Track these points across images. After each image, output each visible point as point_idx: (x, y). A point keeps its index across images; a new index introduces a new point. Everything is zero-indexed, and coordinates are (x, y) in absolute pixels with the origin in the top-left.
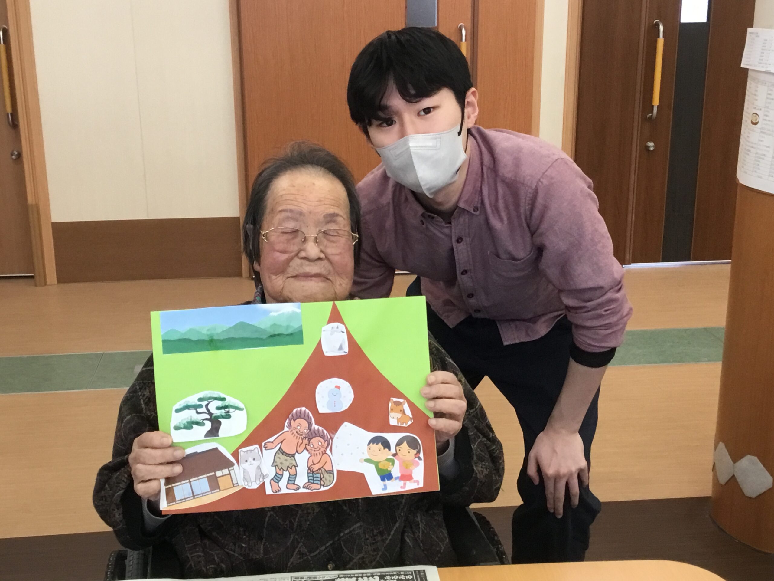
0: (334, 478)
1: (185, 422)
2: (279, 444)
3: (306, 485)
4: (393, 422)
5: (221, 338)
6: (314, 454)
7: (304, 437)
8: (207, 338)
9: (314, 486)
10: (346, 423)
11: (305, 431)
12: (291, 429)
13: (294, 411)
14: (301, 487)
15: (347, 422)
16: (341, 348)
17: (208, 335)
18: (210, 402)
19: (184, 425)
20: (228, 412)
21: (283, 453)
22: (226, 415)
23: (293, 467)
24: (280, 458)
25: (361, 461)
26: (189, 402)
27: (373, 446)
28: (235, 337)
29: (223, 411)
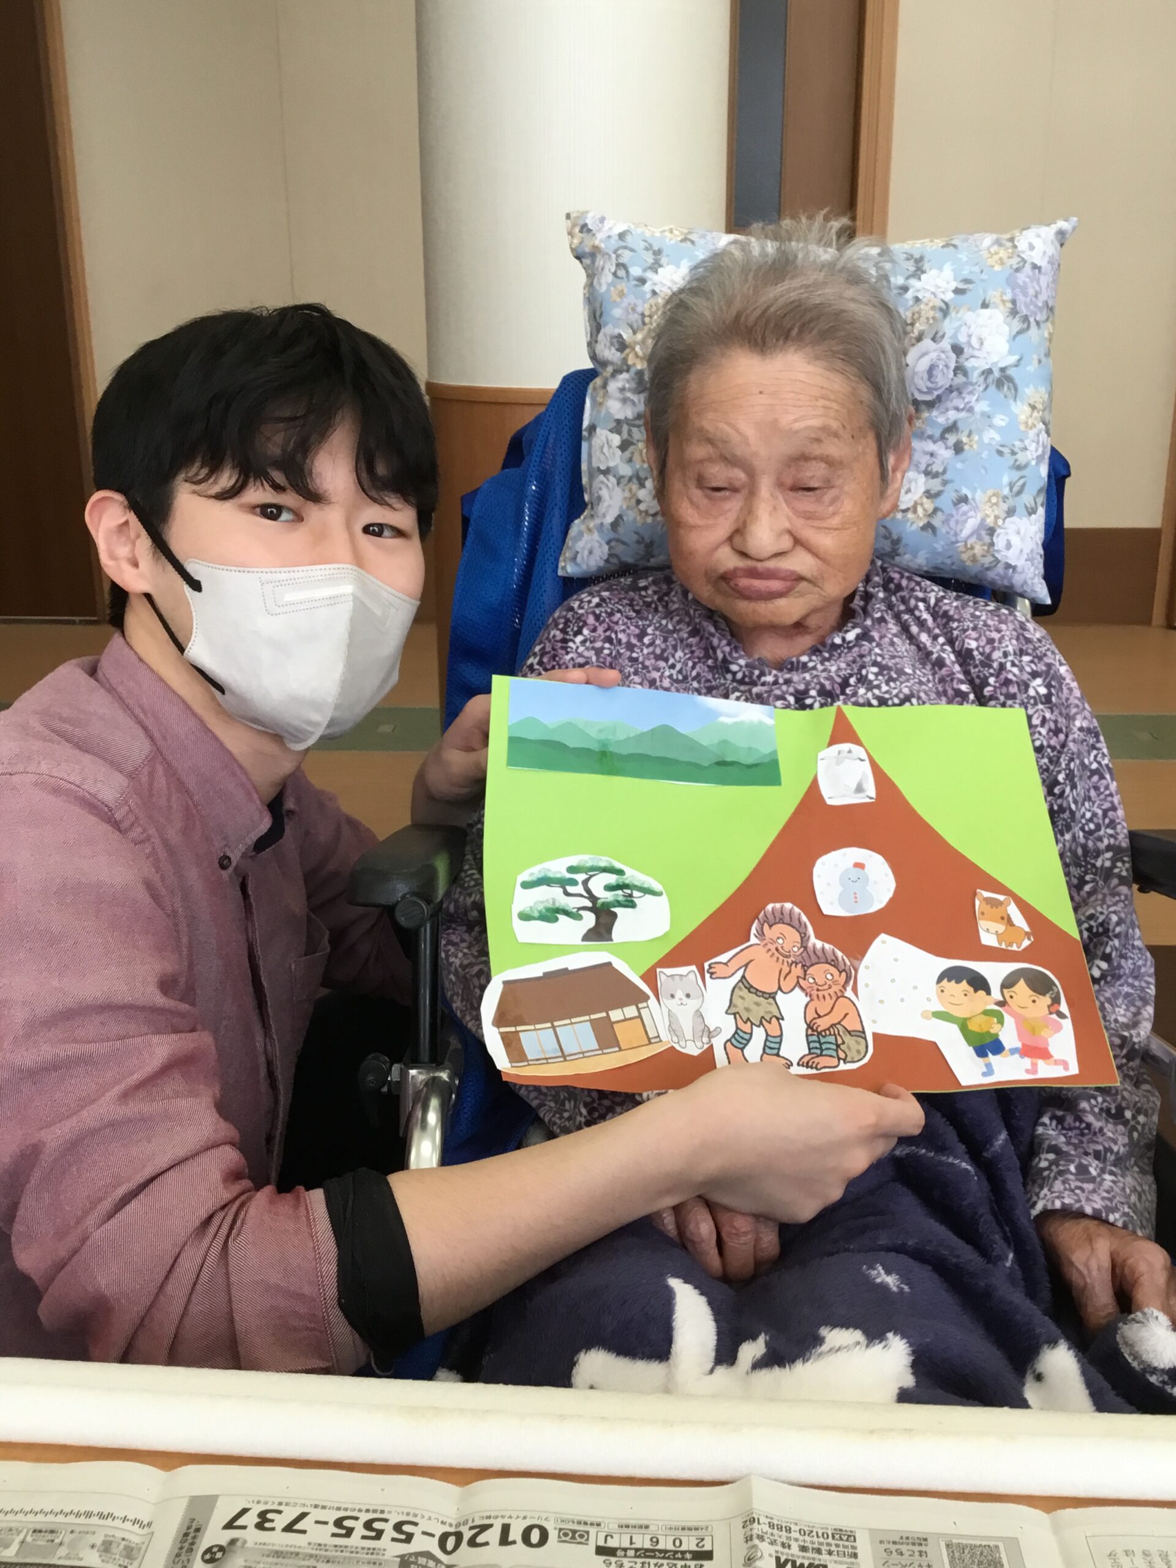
0: (867, 1047)
1: (541, 907)
2: (739, 969)
3: (805, 1060)
4: (988, 939)
5: (624, 751)
6: (818, 996)
7: (793, 962)
8: (595, 747)
9: (823, 1061)
10: (883, 936)
11: (795, 949)
12: (765, 942)
13: (770, 907)
14: (795, 1063)
15: (885, 933)
16: (859, 789)
17: (599, 741)
18: (591, 876)
19: (540, 912)
20: (631, 896)
21: (750, 988)
22: (627, 901)
23: (774, 1020)
24: (742, 998)
25: (924, 1015)
26: (549, 870)
27: (950, 986)
28: (649, 753)
29: (620, 892)
